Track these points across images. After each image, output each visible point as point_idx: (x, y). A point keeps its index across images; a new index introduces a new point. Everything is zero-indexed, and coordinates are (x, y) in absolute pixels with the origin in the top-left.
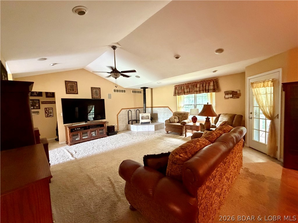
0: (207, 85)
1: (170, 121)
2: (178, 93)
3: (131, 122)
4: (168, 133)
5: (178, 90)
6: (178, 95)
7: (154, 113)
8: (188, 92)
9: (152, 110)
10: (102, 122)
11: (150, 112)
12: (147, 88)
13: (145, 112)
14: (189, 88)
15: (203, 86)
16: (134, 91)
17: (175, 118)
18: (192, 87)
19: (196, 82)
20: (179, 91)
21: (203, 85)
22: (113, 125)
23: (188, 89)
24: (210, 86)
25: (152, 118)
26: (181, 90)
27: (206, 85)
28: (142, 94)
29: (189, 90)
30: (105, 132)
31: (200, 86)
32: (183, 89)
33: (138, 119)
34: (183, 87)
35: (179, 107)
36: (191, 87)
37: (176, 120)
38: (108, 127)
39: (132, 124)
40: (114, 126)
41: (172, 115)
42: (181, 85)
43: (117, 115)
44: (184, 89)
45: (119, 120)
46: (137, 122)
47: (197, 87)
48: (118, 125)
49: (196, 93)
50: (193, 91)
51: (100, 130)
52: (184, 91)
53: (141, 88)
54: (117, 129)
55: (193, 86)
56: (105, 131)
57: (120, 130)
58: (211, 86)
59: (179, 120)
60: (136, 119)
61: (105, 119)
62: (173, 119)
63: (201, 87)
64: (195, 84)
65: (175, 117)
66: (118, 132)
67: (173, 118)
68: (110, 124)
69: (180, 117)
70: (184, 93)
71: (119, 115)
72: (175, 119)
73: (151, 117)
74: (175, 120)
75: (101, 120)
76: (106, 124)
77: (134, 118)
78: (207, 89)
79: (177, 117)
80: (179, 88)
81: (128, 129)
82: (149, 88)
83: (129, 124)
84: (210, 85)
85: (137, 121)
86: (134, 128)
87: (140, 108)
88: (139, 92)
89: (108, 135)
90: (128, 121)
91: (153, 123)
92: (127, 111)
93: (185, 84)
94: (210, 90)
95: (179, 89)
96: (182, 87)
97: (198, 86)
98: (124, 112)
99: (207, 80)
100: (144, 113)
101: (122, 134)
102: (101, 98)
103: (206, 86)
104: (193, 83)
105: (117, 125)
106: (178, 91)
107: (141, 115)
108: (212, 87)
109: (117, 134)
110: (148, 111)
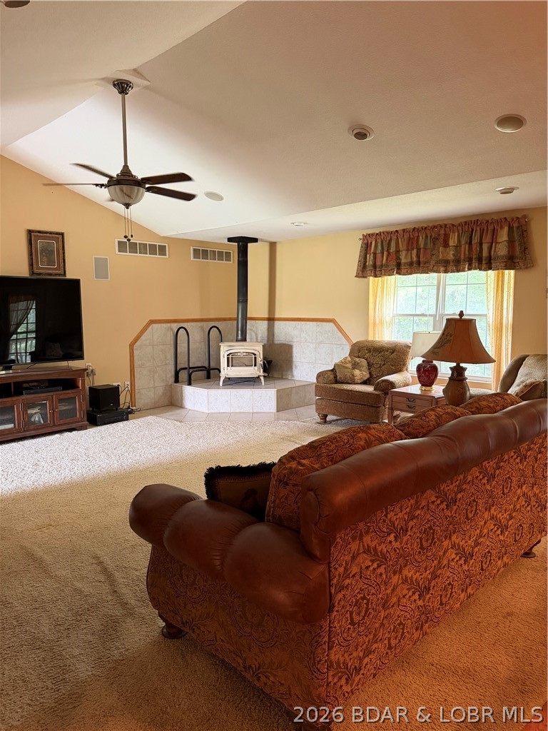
0: (487, 239)
1: (336, 377)
2: (375, 266)
3: (183, 375)
4: (325, 422)
5: (375, 254)
6: (376, 276)
7: (276, 342)
8: (411, 264)
9: (271, 330)
10: (69, 370)
11: (262, 337)
12: (255, 240)
13: (244, 339)
14: (419, 250)
15: (470, 243)
16: (203, 252)
17: (355, 366)
18: (429, 246)
19: (446, 225)
20: (379, 256)
21: (471, 238)
22: (115, 384)
23: (415, 251)
24: (496, 243)
25: (269, 362)
26: (385, 253)
27: (481, 239)
28: (233, 264)
29: (418, 256)
30: (80, 410)
31: (459, 241)
32: (393, 249)
33: (213, 365)
34: (393, 244)
35: (374, 323)
36: (426, 244)
37: (360, 374)
38: (93, 391)
39: (190, 384)
40: (117, 388)
41: (347, 355)
42: (388, 233)
43: (132, 346)
44: (398, 251)
45: (137, 363)
46: (208, 377)
47: (446, 245)
48: (133, 384)
49: (442, 269)
50: (433, 262)
51: (61, 400)
52: (398, 258)
53: (230, 240)
54: (128, 399)
55: (435, 240)
56: (81, 405)
57: (141, 402)
58: (499, 246)
59: (370, 373)
60: (207, 366)
61: (81, 357)
62: (346, 368)
63: (463, 246)
64: (442, 232)
65: (357, 359)
66: (132, 412)
67: (349, 365)
68: (101, 380)
69: (377, 360)
70: (399, 269)
71: (138, 344)
72: (353, 368)
73: (264, 358)
74: (357, 372)
75: (64, 364)
76: (86, 379)
77: (197, 359)
78: (485, 253)
79: (364, 362)
80: (380, 247)
81: (172, 403)
82: (262, 240)
83: (177, 381)
84: (499, 240)
85: (208, 373)
86: (196, 397)
87: (225, 320)
88: (220, 253)
89: (93, 421)
90: (173, 373)
91: (272, 383)
92: (172, 330)
93: (404, 230)
94: (497, 258)
95: (379, 251)
96: (389, 244)
97: (453, 241)
98: (161, 334)
99: (487, 218)
100: (237, 341)
101: (150, 419)
102: (65, 274)
103: (481, 244)
104: (435, 227)
105: (129, 383)
106: (375, 258)
107: (225, 350)
108: (502, 250)
109: (127, 419)
110: (256, 334)
